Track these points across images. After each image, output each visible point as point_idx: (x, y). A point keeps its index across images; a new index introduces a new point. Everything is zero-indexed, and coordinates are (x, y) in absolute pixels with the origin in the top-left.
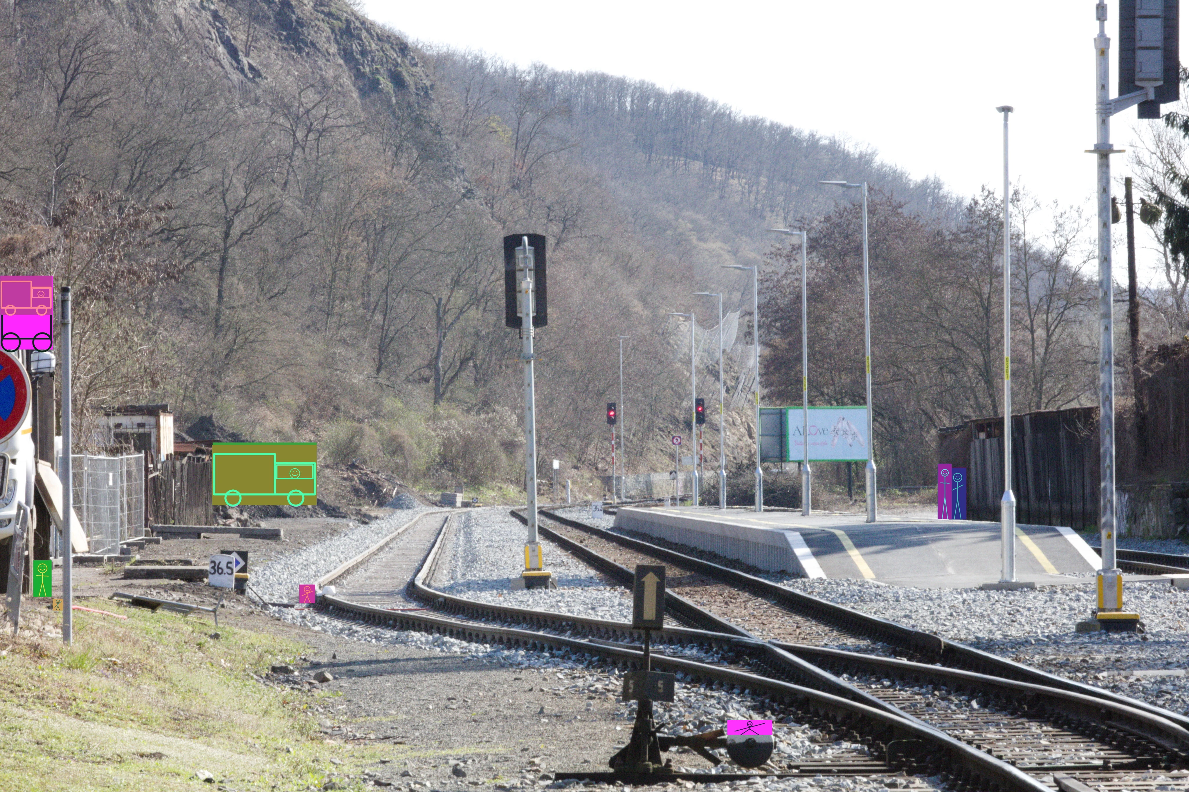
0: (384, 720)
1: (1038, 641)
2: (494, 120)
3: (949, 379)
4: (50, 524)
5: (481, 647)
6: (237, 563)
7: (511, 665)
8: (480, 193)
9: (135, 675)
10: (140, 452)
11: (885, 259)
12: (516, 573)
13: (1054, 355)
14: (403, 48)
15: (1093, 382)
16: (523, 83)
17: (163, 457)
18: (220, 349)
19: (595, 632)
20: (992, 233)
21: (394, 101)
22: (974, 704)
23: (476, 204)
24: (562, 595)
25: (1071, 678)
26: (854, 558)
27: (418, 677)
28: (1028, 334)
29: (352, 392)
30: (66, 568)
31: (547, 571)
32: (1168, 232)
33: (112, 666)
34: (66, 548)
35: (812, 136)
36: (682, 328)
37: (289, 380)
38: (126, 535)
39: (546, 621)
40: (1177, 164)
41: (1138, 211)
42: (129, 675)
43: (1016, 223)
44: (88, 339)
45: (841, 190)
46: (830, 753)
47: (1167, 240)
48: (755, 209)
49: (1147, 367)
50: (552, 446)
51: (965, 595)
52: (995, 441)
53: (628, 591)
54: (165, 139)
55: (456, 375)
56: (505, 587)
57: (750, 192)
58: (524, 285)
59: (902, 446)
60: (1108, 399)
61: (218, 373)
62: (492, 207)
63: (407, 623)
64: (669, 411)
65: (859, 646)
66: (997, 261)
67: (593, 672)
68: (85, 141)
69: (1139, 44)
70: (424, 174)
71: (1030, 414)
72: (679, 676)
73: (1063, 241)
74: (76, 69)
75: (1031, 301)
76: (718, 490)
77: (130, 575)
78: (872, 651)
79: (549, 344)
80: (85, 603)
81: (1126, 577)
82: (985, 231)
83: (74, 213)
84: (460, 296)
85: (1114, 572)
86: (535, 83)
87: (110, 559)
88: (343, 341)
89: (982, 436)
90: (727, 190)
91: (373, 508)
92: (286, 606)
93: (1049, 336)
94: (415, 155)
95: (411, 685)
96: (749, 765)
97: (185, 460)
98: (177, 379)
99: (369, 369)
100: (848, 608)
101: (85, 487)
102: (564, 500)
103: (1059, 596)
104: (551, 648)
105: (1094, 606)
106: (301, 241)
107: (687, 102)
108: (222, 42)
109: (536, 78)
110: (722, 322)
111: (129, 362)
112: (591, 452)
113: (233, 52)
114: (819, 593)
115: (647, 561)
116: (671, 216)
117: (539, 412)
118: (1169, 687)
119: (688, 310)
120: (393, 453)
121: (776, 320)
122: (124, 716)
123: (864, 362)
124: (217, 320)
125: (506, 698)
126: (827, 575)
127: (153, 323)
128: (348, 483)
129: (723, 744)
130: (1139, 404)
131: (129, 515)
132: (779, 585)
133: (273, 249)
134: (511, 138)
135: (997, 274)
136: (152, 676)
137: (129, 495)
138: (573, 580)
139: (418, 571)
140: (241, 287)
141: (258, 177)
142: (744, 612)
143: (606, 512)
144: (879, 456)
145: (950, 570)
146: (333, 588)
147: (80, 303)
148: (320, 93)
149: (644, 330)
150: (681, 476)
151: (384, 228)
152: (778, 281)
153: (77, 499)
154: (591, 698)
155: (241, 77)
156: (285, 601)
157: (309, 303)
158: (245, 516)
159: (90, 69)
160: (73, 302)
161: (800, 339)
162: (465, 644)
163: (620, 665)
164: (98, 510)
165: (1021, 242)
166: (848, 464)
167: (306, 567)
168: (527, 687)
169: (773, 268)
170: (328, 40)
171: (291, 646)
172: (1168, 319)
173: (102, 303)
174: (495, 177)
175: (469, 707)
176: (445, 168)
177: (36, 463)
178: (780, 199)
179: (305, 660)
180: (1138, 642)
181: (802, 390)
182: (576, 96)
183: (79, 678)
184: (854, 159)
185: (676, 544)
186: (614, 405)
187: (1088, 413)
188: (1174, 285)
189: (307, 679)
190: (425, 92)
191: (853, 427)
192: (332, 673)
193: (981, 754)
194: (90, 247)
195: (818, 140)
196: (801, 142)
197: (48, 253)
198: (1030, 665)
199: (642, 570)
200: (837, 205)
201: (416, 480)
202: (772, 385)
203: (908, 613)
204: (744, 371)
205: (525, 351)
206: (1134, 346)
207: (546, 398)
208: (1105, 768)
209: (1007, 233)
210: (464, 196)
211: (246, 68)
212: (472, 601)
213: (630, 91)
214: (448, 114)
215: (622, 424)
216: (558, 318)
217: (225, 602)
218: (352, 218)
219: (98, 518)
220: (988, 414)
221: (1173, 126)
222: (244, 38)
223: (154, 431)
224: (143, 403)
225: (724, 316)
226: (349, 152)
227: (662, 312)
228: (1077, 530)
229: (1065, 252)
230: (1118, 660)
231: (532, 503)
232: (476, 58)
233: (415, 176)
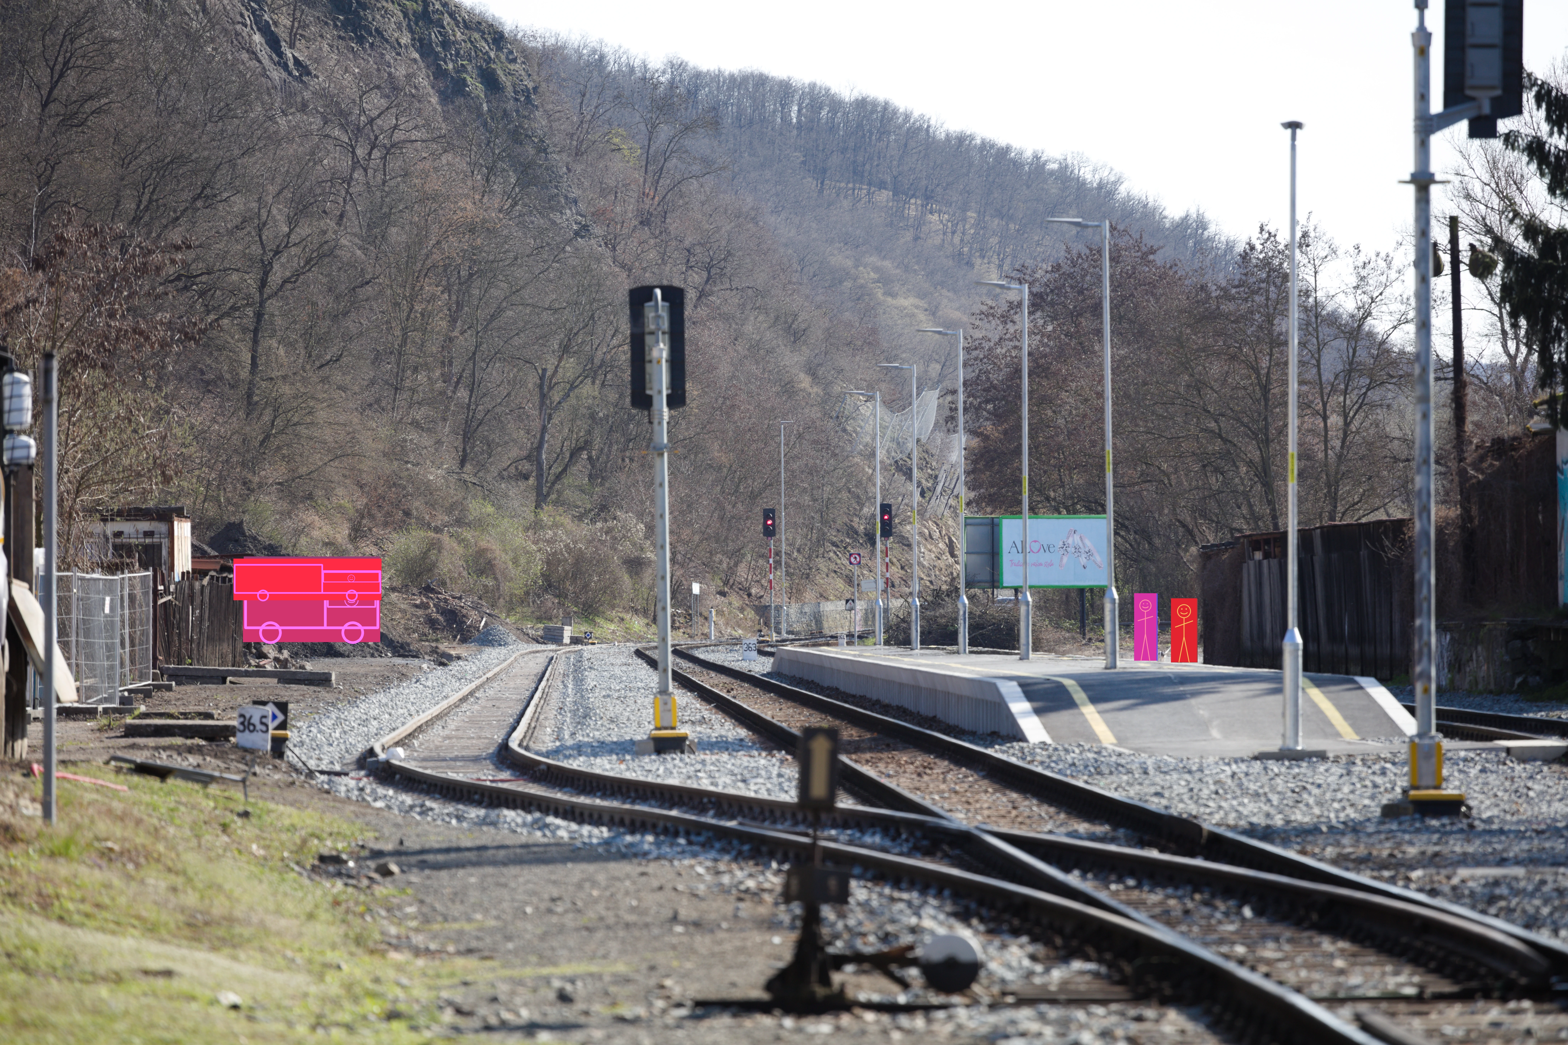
0: (467, 927)
1: (1331, 828)
2: (617, 135)
3: (1214, 481)
4: (26, 664)
5: (596, 831)
6: (274, 717)
7: (635, 855)
8: (598, 230)
9: (138, 865)
10: (147, 569)
11: (1131, 322)
12: (642, 733)
13: (1354, 448)
14: (498, 37)
15: (1404, 485)
16: (656, 86)
17: (177, 577)
18: (254, 434)
19: (746, 811)
20: (1272, 288)
21: (485, 107)
22: (1247, 912)
23: (592, 245)
24: (703, 762)
25: (1375, 878)
26: (1088, 717)
27: (513, 870)
28: (1320, 422)
29: (427, 491)
30: (47, 722)
31: (684, 730)
32: (1506, 289)
33: (108, 855)
34: (47, 695)
35: (1037, 157)
36: (863, 409)
37: (344, 476)
38: (128, 678)
39: (681, 797)
40: (1518, 200)
41: (1467, 261)
42: (130, 867)
43: (1306, 274)
44: (80, 419)
45: (1074, 230)
46: (1057, 974)
47: (1503, 299)
48: (960, 254)
49: (1476, 466)
50: (692, 564)
51: (1234, 767)
52: (1274, 562)
53: (789, 757)
54: (182, 156)
55: (564, 470)
56: (628, 752)
57: (953, 233)
58: (655, 353)
59: (1153, 569)
60: (1426, 509)
61: (251, 465)
62: (614, 249)
63: (498, 798)
64: (846, 519)
65: (1094, 833)
66: (1279, 325)
67: (743, 864)
68: (76, 156)
69: (1470, 40)
70: (525, 205)
71: (1321, 528)
72: (857, 871)
73: (1366, 299)
74: (66, 63)
75: (1324, 379)
76: (909, 623)
77: (132, 731)
78: (1113, 840)
79: (687, 429)
80: (72, 768)
81: (1447, 744)
82: (1263, 285)
83: (62, 253)
84: (570, 367)
85: (1432, 738)
86: (672, 85)
87: (106, 711)
88: (415, 424)
89: (1258, 555)
90: (924, 228)
91: (455, 644)
92: (338, 774)
93: (1347, 424)
94: (513, 180)
95: (503, 880)
96: (949, 989)
97: (206, 581)
98: (197, 472)
99: (450, 461)
100: (1080, 784)
101: (74, 616)
102: (707, 636)
103: (1358, 768)
104: (687, 834)
105: (1402, 783)
106: (362, 293)
107: (872, 112)
108: (259, 29)
109: (673, 79)
110: (915, 403)
111: (133, 451)
112: (742, 573)
113: (273, 42)
114: (1042, 763)
115: (816, 719)
116: (849, 263)
117: (674, 520)
118: (1503, 890)
119: (871, 387)
120: (481, 572)
121: (987, 402)
122: (123, 920)
123: (1103, 457)
124: (249, 396)
125: (628, 900)
126: (1053, 738)
127: (165, 398)
128: (420, 612)
129: (915, 962)
130: (1466, 516)
131: (131, 652)
132: (990, 751)
133: (325, 302)
134: (639, 158)
135: (1280, 342)
136: (160, 867)
137: (132, 625)
138: (717, 742)
139: (514, 729)
140: (282, 352)
141: (305, 207)
142: (943, 787)
143: (761, 653)
144: (1122, 581)
145: (1215, 733)
146: (400, 751)
147: (69, 372)
148: (388, 97)
149: (815, 413)
150: (860, 605)
151: (471, 275)
152: (990, 349)
153: (63, 631)
154: (740, 899)
155: (284, 75)
156: (337, 768)
157: (372, 374)
158: (286, 654)
159: (84, 63)
160: (60, 370)
161: (1019, 427)
162: (574, 826)
163: (779, 855)
164: (89, 645)
165: (1311, 300)
166: (1081, 591)
167: (365, 722)
168: (655, 883)
169: (984, 333)
170: (399, 28)
171: (345, 828)
172: (1504, 403)
173: (99, 372)
174: (618, 209)
175: (579, 911)
176: (552, 198)
177: (10, 583)
178: (994, 240)
179: (363, 847)
180: (1461, 831)
181: (1020, 493)
182: (725, 104)
183: (63, 869)
184: (1092, 189)
185: (854, 696)
186: (773, 511)
187: (1399, 526)
188: (1512, 358)
189: (365, 871)
190: (527, 97)
191: (1088, 543)
192: (400, 865)
193: (1255, 979)
194: (82, 298)
195: (1044, 164)
196: (1022, 165)
197: (27, 306)
198: (1320, 860)
199: (810, 733)
200: (1068, 250)
201: (510, 610)
202: (980, 486)
203: (1159, 789)
204: (945, 467)
205: (656, 438)
206: (1460, 439)
207: (682, 501)
208: (1419, 998)
209: (1294, 287)
210: (577, 234)
211: (291, 64)
212: (583, 769)
213: (797, 97)
214: (555, 125)
215: (783, 535)
216: (699, 396)
217: (257, 769)
218: (429, 263)
219: (90, 657)
220: (1266, 527)
221: (1513, 149)
222: (288, 23)
223: (165, 542)
224: (151, 504)
225: (918, 394)
226: (424, 174)
227: (837, 389)
228: (1383, 681)
229: (1370, 314)
230: (1436, 855)
231: (664, 640)
232: (594, 52)
233: (513, 206)
